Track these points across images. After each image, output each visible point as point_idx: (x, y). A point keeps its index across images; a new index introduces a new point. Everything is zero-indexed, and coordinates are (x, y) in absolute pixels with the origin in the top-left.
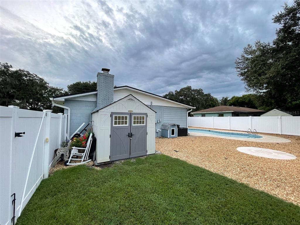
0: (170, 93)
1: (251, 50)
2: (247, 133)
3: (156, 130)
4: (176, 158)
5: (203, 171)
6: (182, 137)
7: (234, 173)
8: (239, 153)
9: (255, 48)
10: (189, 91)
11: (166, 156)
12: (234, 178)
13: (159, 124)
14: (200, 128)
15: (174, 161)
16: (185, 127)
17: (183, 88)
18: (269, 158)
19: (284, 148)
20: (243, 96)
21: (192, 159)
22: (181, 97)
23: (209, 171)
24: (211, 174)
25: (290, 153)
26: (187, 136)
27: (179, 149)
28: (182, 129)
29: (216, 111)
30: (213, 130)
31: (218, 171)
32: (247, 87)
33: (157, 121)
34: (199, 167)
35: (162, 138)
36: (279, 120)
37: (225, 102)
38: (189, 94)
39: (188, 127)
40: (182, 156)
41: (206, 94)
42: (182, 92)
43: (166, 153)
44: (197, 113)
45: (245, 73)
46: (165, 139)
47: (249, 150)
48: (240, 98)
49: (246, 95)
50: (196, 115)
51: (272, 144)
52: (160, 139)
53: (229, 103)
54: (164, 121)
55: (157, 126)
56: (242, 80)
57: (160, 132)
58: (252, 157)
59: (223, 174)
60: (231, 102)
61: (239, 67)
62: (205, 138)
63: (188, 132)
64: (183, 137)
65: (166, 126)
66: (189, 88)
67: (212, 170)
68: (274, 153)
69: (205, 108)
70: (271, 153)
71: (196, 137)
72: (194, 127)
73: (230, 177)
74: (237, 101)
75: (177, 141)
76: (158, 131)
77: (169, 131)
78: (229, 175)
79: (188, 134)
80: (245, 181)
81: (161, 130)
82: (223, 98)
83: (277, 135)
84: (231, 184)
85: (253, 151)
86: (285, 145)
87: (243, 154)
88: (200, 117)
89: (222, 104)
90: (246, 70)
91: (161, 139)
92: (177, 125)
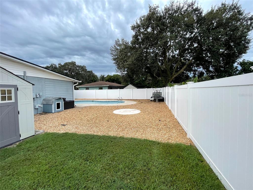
0: (52, 65)
1: (119, 43)
2: (117, 100)
3: (34, 106)
4: (65, 132)
5: (93, 137)
6: (68, 109)
7: (115, 131)
8: (115, 114)
9: (122, 43)
10: (74, 66)
11: (52, 133)
12: (115, 135)
13: (38, 99)
14: (85, 99)
15: (63, 136)
16: (72, 100)
17: (68, 63)
18: (130, 114)
19: (135, 107)
20: (114, 75)
21: (81, 128)
22: (65, 71)
23: (97, 136)
24: (99, 137)
25: (138, 109)
26: (74, 107)
27: (67, 122)
28: (69, 102)
29: (97, 85)
30: (96, 100)
31: (104, 133)
32: (117, 69)
33: (36, 95)
34: (89, 135)
35: (44, 114)
36: (132, 91)
37: (103, 78)
38: (74, 69)
39: (74, 100)
40: (70, 129)
41: (89, 71)
42: (67, 66)
43: (51, 131)
44: (82, 87)
45: (116, 59)
46: (49, 114)
47: (120, 111)
48: (112, 76)
49: (115, 75)
50: (81, 88)
51: (130, 105)
52: (41, 116)
53: (105, 79)
54: (47, 95)
55: (35, 102)
56: (114, 63)
57: (40, 108)
58: (122, 116)
59: (108, 134)
60: (107, 79)
61: (112, 53)
62: (91, 107)
63: (75, 104)
64: (70, 109)
65: (49, 100)
66: (73, 64)
67: (100, 134)
68: (132, 111)
69: (88, 83)
70: (131, 111)
71: (82, 108)
72: (79, 99)
73: (112, 135)
74: (110, 78)
75: (64, 115)
76: (37, 107)
77: (53, 105)
78: (112, 134)
79: (75, 106)
80: (121, 135)
81: (42, 106)
82: (101, 75)
83: (131, 100)
84: (114, 141)
85: (122, 111)
86: (135, 105)
87: (117, 115)
88: (84, 90)
89: (100, 80)
90: (116, 57)
91: (43, 116)
92: (63, 98)
